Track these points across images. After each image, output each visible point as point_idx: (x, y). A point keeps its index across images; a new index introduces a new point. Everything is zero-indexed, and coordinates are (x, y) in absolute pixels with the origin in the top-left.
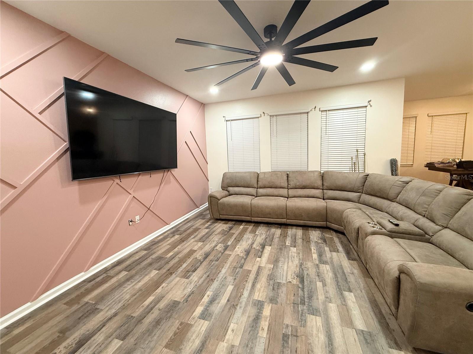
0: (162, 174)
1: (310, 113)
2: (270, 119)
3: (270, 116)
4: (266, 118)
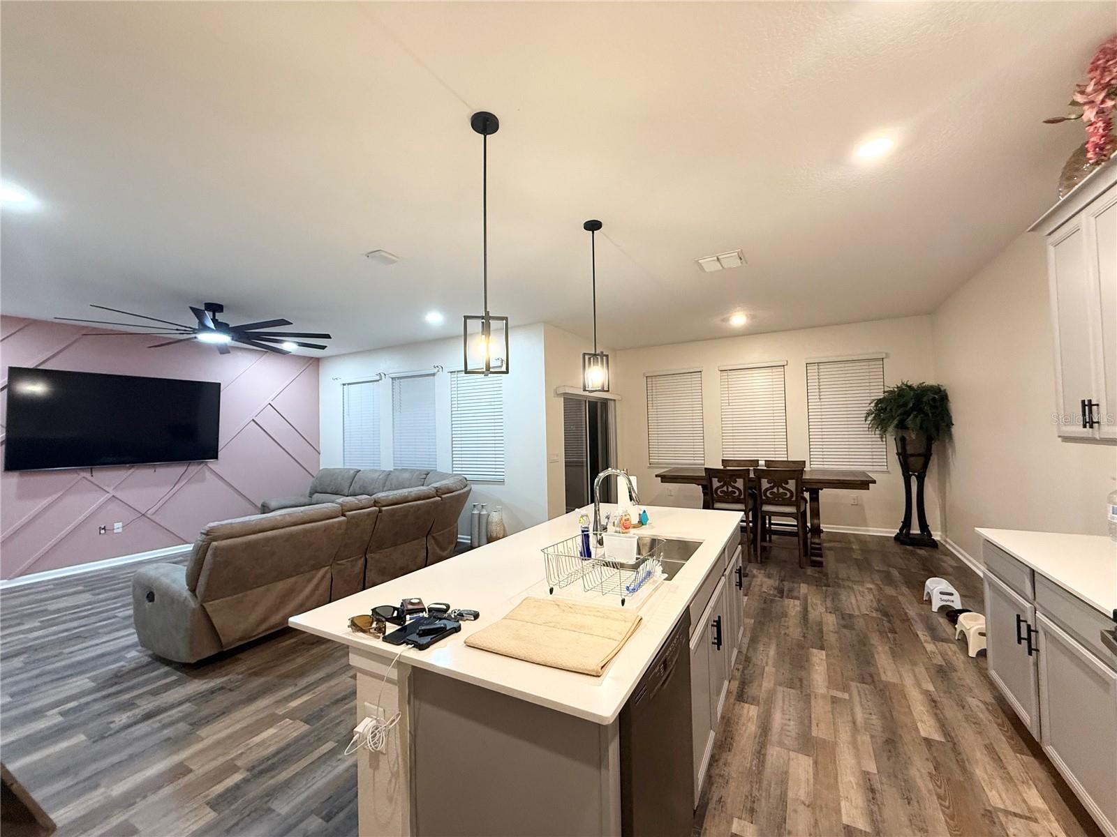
0: (183, 469)
1: (437, 374)
2: (393, 383)
3: (392, 378)
4: (387, 382)
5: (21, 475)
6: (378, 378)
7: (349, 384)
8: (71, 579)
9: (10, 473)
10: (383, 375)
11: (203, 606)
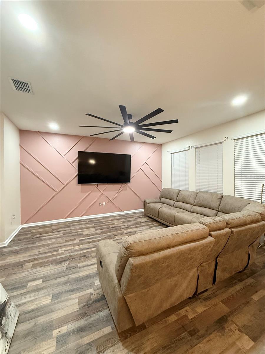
0: (121, 185)
1: (224, 142)
2: (196, 150)
3: (195, 148)
4: (193, 150)
5: (81, 185)
6: (188, 149)
7: (174, 153)
8: (93, 220)
9: (79, 185)
10: (190, 147)
11: (124, 298)
